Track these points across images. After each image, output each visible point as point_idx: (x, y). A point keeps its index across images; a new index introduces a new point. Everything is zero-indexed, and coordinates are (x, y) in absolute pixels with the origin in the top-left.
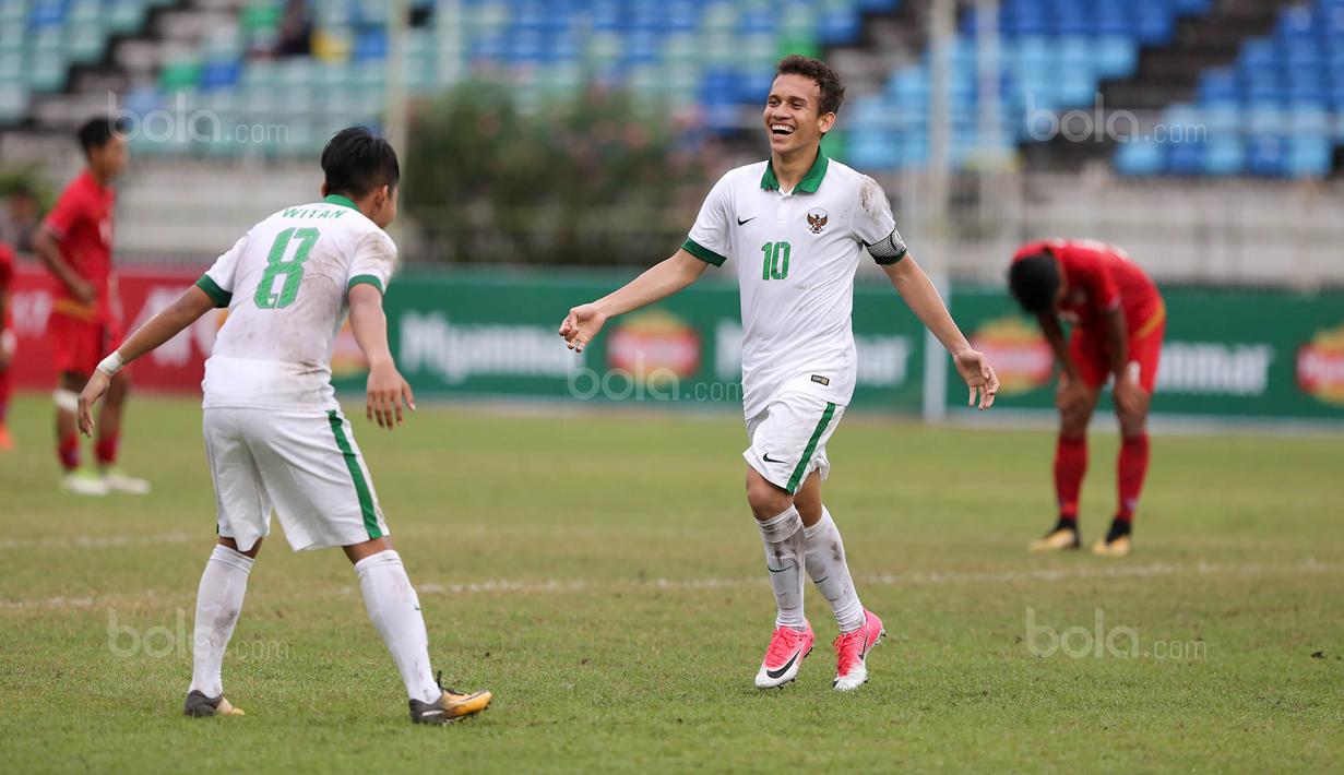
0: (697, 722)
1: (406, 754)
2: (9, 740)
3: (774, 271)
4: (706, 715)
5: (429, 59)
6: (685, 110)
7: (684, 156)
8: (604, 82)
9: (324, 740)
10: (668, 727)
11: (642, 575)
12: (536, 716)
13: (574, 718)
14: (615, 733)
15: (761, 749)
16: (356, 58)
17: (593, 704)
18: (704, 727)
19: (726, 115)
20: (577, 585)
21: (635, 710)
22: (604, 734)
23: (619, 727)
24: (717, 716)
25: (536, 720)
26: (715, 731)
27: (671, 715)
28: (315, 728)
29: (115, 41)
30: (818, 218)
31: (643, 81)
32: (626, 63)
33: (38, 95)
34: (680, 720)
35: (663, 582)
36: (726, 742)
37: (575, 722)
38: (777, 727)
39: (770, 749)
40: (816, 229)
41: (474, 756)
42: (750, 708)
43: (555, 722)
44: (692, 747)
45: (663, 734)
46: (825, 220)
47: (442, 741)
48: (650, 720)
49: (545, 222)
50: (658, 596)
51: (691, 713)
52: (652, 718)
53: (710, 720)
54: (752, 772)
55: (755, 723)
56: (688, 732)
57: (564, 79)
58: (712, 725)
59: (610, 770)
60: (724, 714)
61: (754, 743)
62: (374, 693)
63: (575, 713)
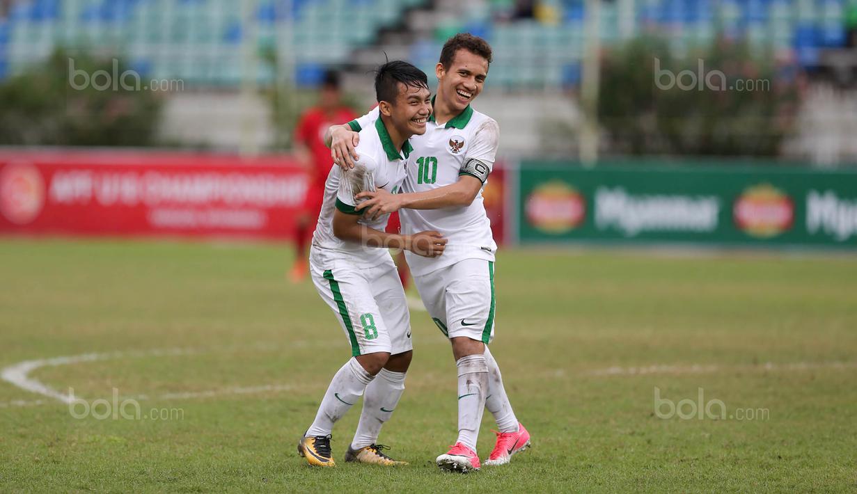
0: (791, 458)
1: (598, 481)
2: (335, 473)
3: (426, 178)
4: (797, 453)
5: (613, 21)
6: (783, 52)
7: (783, 83)
8: (731, 35)
9: (544, 471)
10: (771, 461)
11: (755, 362)
12: (684, 455)
13: (709, 456)
14: (737, 466)
15: (833, 476)
16: (566, 20)
17: (722, 447)
18: (795, 462)
19: (810, 55)
20: (712, 368)
21: (750, 450)
22: (729, 466)
23: (739, 462)
24: (804, 454)
25: (684, 458)
26: (803, 464)
27: (773, 453)
28: (538, 464)
29: (407, 11)
30: (457, 142)
31: (756, 35)
32: (743, 23)
33: (357, 48)
34: (780, 457)
35: (769, 367)
36: (810, 471)
37: (710, 459)
38: (844, 461)
39: (838, 475)
40: (455, 150)
41: (643, 482)
42: (826, 449)
43: (697, 459)
44: (788, 475)
45: (769, 466)
46: (462, 145)
47: (622, 472)
48: (759, 457)
49: (691, 129)
50: (766, 375)
51: (787, 453)
52: (761, 456)
53: (799, 456)
54: (827, 491)
55: (829, 458)
56: (785, 465)
57: (703, 33)
58: (800, 460)
59: (733, 490)
60: (809, 453)
61: (828, 472)
62: (577, 441)
63: (711, 453)
